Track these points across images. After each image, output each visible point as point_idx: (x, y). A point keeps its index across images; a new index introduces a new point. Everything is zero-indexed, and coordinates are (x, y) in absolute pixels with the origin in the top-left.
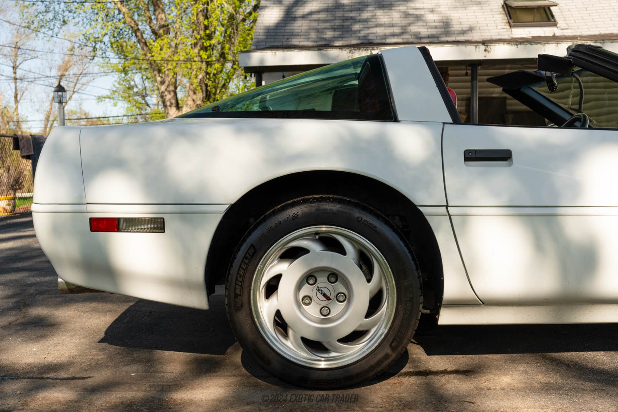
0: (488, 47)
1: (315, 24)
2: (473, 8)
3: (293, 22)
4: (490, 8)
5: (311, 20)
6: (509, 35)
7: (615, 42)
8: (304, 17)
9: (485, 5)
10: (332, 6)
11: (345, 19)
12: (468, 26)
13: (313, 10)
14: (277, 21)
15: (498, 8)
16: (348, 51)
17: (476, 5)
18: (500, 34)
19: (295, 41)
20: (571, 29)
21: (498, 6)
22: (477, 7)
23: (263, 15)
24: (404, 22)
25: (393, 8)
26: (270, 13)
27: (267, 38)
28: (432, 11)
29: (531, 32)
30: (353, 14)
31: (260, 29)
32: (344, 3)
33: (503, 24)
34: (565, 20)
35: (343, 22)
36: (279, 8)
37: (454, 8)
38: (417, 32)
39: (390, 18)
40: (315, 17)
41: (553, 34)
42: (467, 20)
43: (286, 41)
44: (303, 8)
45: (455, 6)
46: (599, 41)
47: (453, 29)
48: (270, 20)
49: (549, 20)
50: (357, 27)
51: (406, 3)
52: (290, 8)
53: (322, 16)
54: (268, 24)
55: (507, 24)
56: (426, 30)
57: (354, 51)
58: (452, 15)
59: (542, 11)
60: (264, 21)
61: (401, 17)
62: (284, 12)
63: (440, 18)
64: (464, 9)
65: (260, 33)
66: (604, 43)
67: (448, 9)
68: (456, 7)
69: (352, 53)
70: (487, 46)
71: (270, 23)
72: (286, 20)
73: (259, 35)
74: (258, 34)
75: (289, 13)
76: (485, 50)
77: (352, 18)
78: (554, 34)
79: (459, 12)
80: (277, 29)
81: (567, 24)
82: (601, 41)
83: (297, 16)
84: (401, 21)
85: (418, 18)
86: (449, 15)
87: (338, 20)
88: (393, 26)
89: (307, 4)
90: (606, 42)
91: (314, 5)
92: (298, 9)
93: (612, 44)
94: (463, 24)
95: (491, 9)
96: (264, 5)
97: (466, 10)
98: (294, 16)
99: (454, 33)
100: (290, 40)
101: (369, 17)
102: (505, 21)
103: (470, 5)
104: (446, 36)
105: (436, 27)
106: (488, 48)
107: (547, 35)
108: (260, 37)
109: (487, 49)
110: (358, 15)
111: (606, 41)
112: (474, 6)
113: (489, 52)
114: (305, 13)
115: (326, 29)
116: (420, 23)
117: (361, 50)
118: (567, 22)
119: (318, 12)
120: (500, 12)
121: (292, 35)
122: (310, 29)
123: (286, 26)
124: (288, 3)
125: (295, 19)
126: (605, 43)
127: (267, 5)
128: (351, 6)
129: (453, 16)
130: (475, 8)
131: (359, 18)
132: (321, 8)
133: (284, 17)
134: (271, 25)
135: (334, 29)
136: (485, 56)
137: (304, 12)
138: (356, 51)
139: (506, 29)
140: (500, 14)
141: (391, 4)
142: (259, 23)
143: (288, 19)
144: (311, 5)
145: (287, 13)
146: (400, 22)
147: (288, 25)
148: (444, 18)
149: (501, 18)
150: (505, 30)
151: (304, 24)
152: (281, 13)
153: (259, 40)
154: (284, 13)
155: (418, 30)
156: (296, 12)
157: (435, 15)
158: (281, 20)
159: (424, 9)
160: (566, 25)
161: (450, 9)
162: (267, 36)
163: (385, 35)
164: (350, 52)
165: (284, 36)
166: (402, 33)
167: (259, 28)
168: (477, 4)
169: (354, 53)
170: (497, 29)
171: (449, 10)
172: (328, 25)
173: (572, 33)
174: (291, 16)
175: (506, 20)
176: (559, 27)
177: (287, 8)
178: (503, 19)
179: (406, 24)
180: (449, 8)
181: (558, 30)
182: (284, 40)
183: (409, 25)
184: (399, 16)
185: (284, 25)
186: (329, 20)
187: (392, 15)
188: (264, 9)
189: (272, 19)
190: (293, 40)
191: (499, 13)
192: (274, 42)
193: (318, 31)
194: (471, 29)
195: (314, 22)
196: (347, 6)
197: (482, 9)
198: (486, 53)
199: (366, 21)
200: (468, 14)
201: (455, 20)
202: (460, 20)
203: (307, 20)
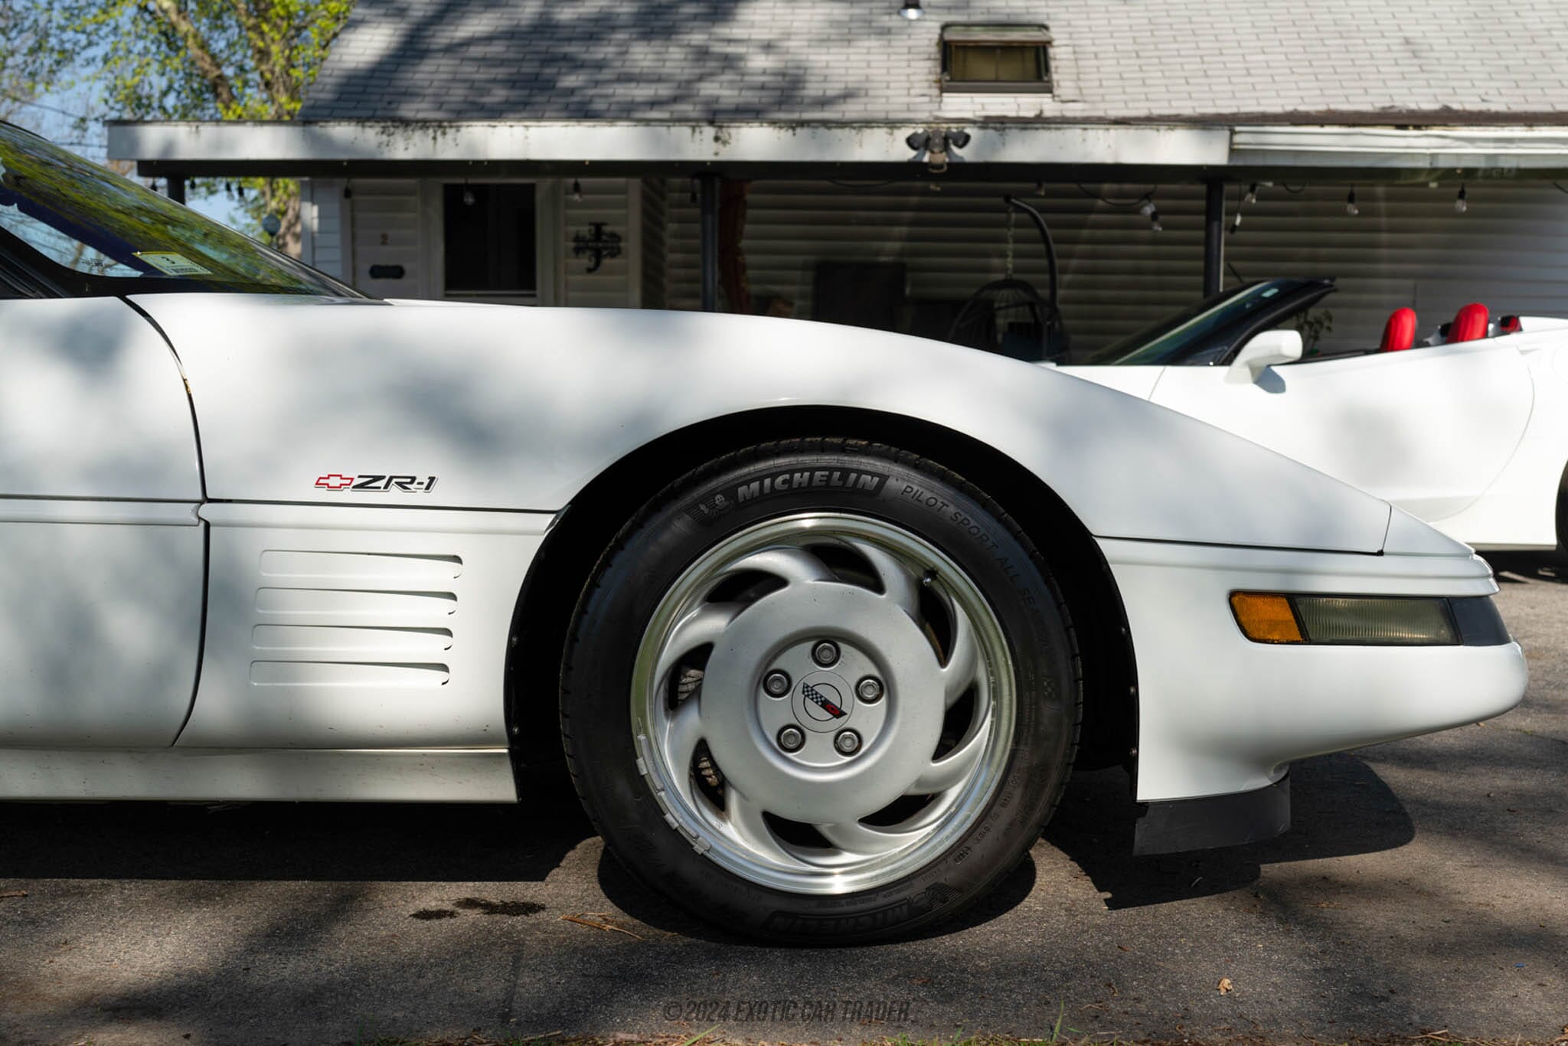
0: (724, 130)
1: (468, 70)
2: (867, 44)
3: (417, 61)
4: (911, 43)
5: (463, 59)
6: (930, 111)
7: (1032, 128)
8: (450, 49)
9: (899, 37)
10: (528, 26)
11: (549, 60)
12: (842, 86)
13: (477, 35)
14: (378, 59)
15: (928, 46)
16: (378, 128)
17: (877, 37)
18: (912, 107)
19: (408, 110)
20: (1085, 101)
21: (930, 40)
22: (879, 40)
23: (350, 41)
24: (688, 72)
25: (674, 37)
26: (367, 37)
27: (338, 100)
28: (768, 47)
29: (986, 107)
30: (571, 49)
31: (330, 76)
32: (558, 21)
33: (926, 84)
34: (1079, 79)
35: (542, 66)
36: (393, 26)
37: (822, 40)
38: (711, 96)
39: (658, 60)
40: (476, 51)
41: (1037, 112)
42: (843, 71)
43: (385, 109)
44: (452, 28)
45: (825, 37)
46: (991, 125)
47: (805, 93)
48: (363, 54)
49: (1039, 78)
50: (570, 81)
51: (710, 24)
52: (421, 27)
53: (497, 49)
54: (352, 65)
55: (934, 85)
56: (735, 93)
57: (392, 130)
58: (812, 57)
59: (1030, 56)
60: (345, 58)
61: (685, 59)
62: (400, 36)
63: (781, 65)
64: (846, 44)
65: (325, 85)
66: (1004, 129)
67: (806, 43)
68: (829, 40)
69: (389, 135)
70: (721, 127)
71: (358, 62)
72: (403, 56)
73: (322, 91)
74: (321, 87)
75: (415, 40)
76: (717, 139)
77: (566, 58)
78: (1041, 112)
79: (832, 51)
80: (371, 77)
81: (1080, 88)
82: (998, 125)
83: (432, 47)
84: (683, 68)
85: (729, 62)
86: (804, 57)
87: (532, 60)
88: (659, 80)
89: (468, 18)
90: (1010, 128)
91: (484, 22)
92: (443, 31)
93: (1024, 132)
94: (831, 82)
95: (910, 48)
96: (360, 17)
97: (849, 46)
98: (424, 46)
99: (802, 103)
100: (394, 106)
101: (610, 56)
102: (933, 77)
103: (864, 34)
104: (780, 110)
105: (763, 87)
106: (724, 135)
107: (1023, 114)
108: (322, 96)
109: (720, 134)
110: (584, 49)
111: (1008, 125)
112: (873, 37)
113: (725, 143)
114: (455, 41)
115: (494, 81)
116: (728, 76)
117: (410, 128)
118: (1082, 84)
119: (489, 39)
120: (930, 54)
121: (405, 94)
122: (454, 80)
123: (396, 71)
124: (421, 14)
125: (423, 54)
126: (1007, 131)
127: (368, 18)
128: (574, 27)
129: (812, 61)
130: (873, 43)
131: (585, 56)
132: (500, 29)
133: (399, 49)
134: (361, 66)
135: (512, 83)
136: (716, 154)
137: (453, 38)
138: (397, 131)
139: (930, 96)
140: (929, 59)
141: (673, 26)
142: (333, 61)
143: (409, 53)
144: (476, 21)
145: (409, 39)
146: (679, 71)
147: (402, 68)
148: (790, 64)
149: (924, 69)
150: (927, 99)
151: (442, 69)
152: (395, 39)
153: (318, 103)
154: (403, 39)
155: (717, 92)
156: (433, 36)
157: (771, 57)
158: (390, 56)
159: (749, 40)
160: (1077, 91)
161: (813, 43)
162: (342, 94)
163: (632, 103)
164: (383, 133)
165: (383, 94)
166: (675, 100)
167: (328, 72)
168: (881, 34)
169: (393, 134)
170: (909, 95)
171: (809, 46)
172: (501, 72)
173: (1083, 110)
174: (416, 46)
175: (937, 74)
176: (1058, 96)
177: (415, 27)
178: (930, 73)
179: (693, 77)
180: (809, 40)
181: (1054, 104)
182: (379, 105)
183: (701, 78)
184: (682, 57)
185: (393, 67)
186: (509, 60)
187: (667, 52)
188: (356, 27)
189: (368, 52)
190: (404, 106)
191: (926, 56)
192: (355, 108)
193: (471, 84)
194: (848, 95)
195: (470, 63)
196: (564, 27)
197: (889, 46)
198: (718, 146)
199: (599, 65)
200: (852, 57)
201: (817, 71)
202: (826, 72)
203: (455, 59)
